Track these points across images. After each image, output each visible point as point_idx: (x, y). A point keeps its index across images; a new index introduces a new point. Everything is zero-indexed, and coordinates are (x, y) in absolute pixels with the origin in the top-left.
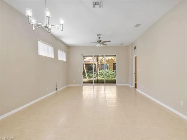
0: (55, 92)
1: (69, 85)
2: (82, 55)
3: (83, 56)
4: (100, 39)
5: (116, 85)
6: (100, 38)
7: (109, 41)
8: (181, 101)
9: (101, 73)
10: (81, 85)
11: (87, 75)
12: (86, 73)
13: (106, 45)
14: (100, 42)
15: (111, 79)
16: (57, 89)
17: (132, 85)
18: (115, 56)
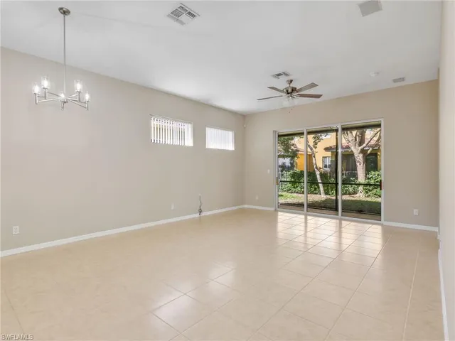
0: (197, 215)
1: (246, 206)
2: (275, 132)
3: (279, 136)
4: (292, 85)
5: (382, 225)
6: (291, 81)
9: (372, 182)
10: (273, 209)
11: (321, 185)
12: (319, 181)
13: (318, 96)
14: (291, 92)
16: (200, 212)
18: (379, 126)
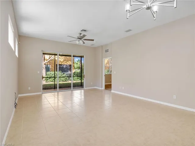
5: (84, 89)
7: (93, 40)
8: (174, 96)
10: (41, 93)
15: (62, 83)
17: (102, 87)
